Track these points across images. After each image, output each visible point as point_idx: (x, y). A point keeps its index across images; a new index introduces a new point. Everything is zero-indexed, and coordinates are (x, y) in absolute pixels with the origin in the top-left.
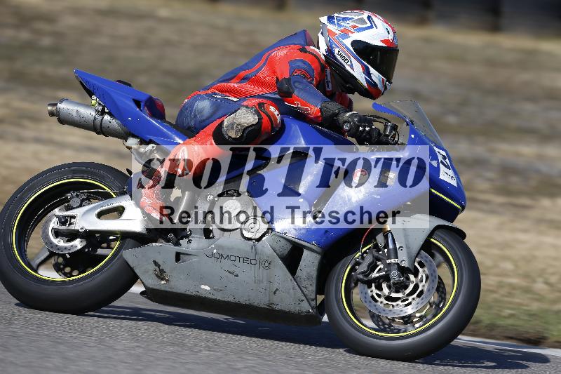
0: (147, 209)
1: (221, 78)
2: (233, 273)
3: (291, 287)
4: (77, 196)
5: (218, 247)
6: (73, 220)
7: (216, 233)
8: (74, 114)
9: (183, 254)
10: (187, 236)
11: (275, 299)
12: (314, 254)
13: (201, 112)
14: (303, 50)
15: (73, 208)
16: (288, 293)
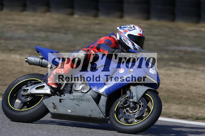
0: (50, 85)
2: (77, 105)
4: (30, 83)
5: (73, 96)
6: (27, 90)
9: (62, 99)
10: (64, 94)
12: (105, 97)
14: (110, 37)
16: (96, 111)
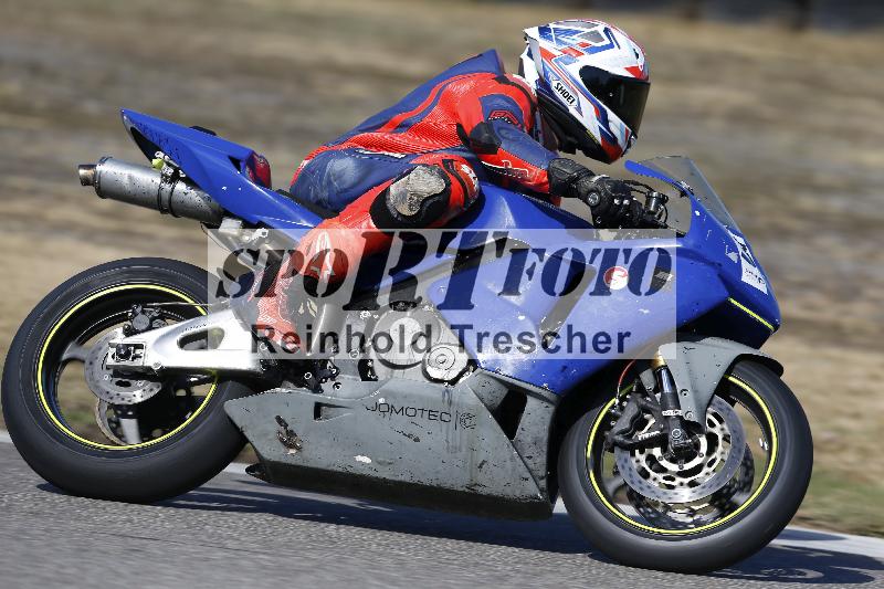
1: (361, 125)
2: (411, 436)
3: (508, 457)
4: (143, 312)
5: (386, 394)
6: (138, 351)
7: (380, 370)
8: (125, 181)
9: (326, 405)
10: (333, 377)
11: (481, 478)
12: (546, 405)
13: (339, 176)
14: (502, 80)
15: (136, 332)
16: (503, 467)
